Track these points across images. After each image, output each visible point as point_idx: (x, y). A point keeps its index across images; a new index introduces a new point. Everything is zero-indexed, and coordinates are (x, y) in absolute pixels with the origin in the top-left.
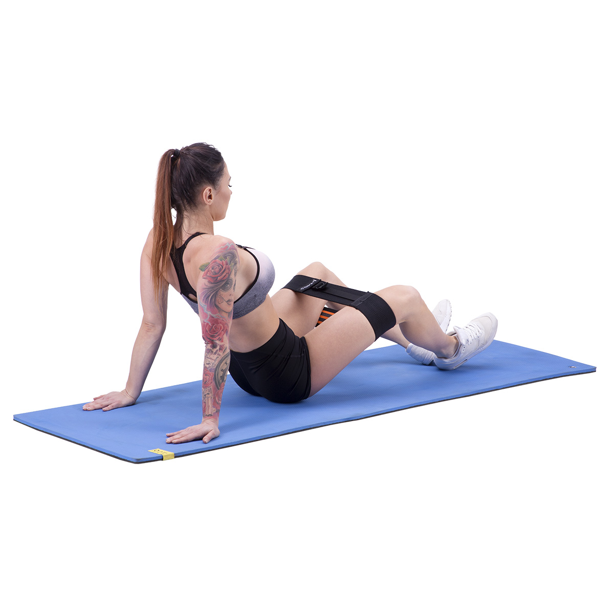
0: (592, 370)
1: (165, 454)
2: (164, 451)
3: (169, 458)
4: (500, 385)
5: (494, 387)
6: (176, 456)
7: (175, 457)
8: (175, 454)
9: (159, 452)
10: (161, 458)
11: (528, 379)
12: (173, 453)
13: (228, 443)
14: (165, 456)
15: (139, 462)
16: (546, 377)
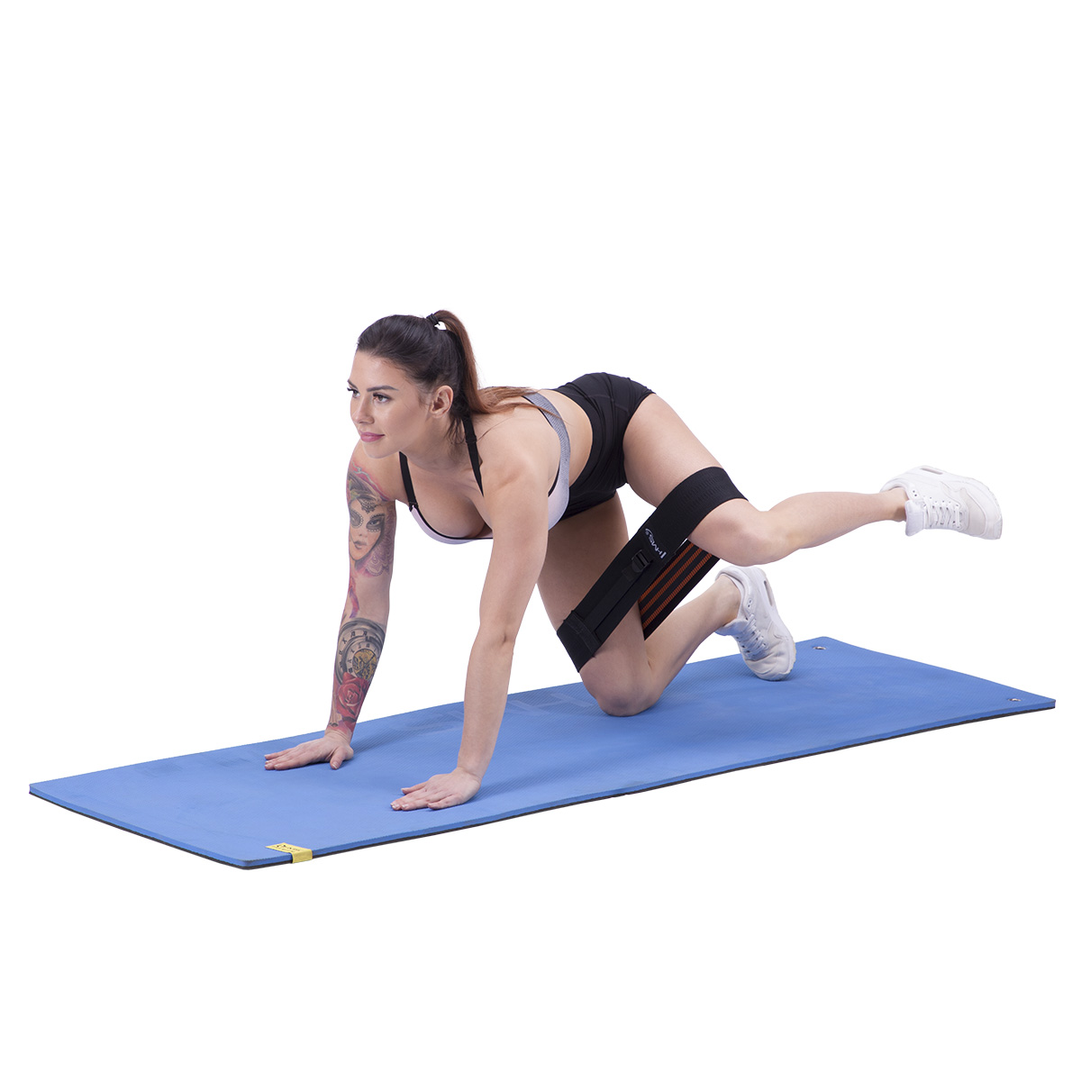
0: (1049, 705)
1: (296, 852)
2: (293, 847)
3: (302, 858)
5: (877, 736)
6: (316, 855)
7: (314, 857)
8: (313, 852)
9: (285, 848)
10: (289, 859)
12: (310, 850)
13: (408, 833)
14: (297, 855)
15: (250, 866)
16: (966, 717)
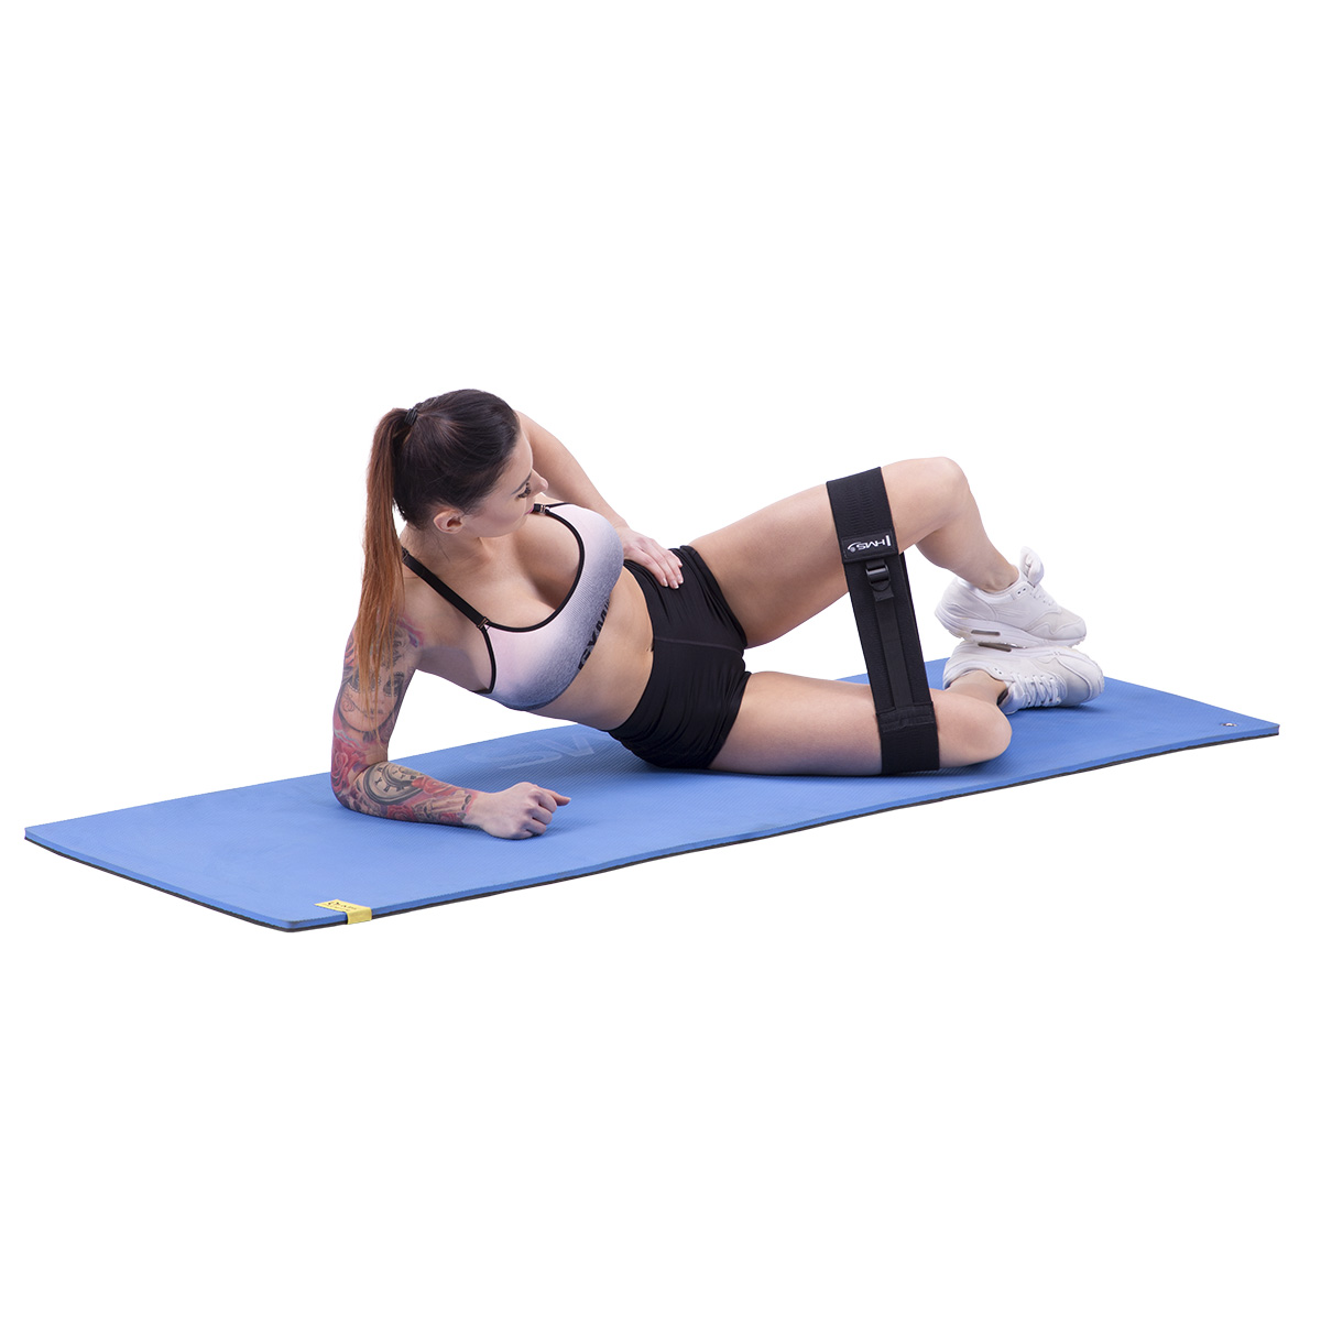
0: (1271, 731)
1: (353, 911)
2: (348, 905)
3: (360, 919)
4: (1072, 764)
5: (1060, 769)
6: (376, 915)
7: (374, 917)
8: (372, 911)
9: (338, 906)
10: (343, 919)
11: (1132, 751)
12: (369, 909)
13: (488, 888)
14: (353, 915)
15: (294, 927)
16: (1171, 745)
